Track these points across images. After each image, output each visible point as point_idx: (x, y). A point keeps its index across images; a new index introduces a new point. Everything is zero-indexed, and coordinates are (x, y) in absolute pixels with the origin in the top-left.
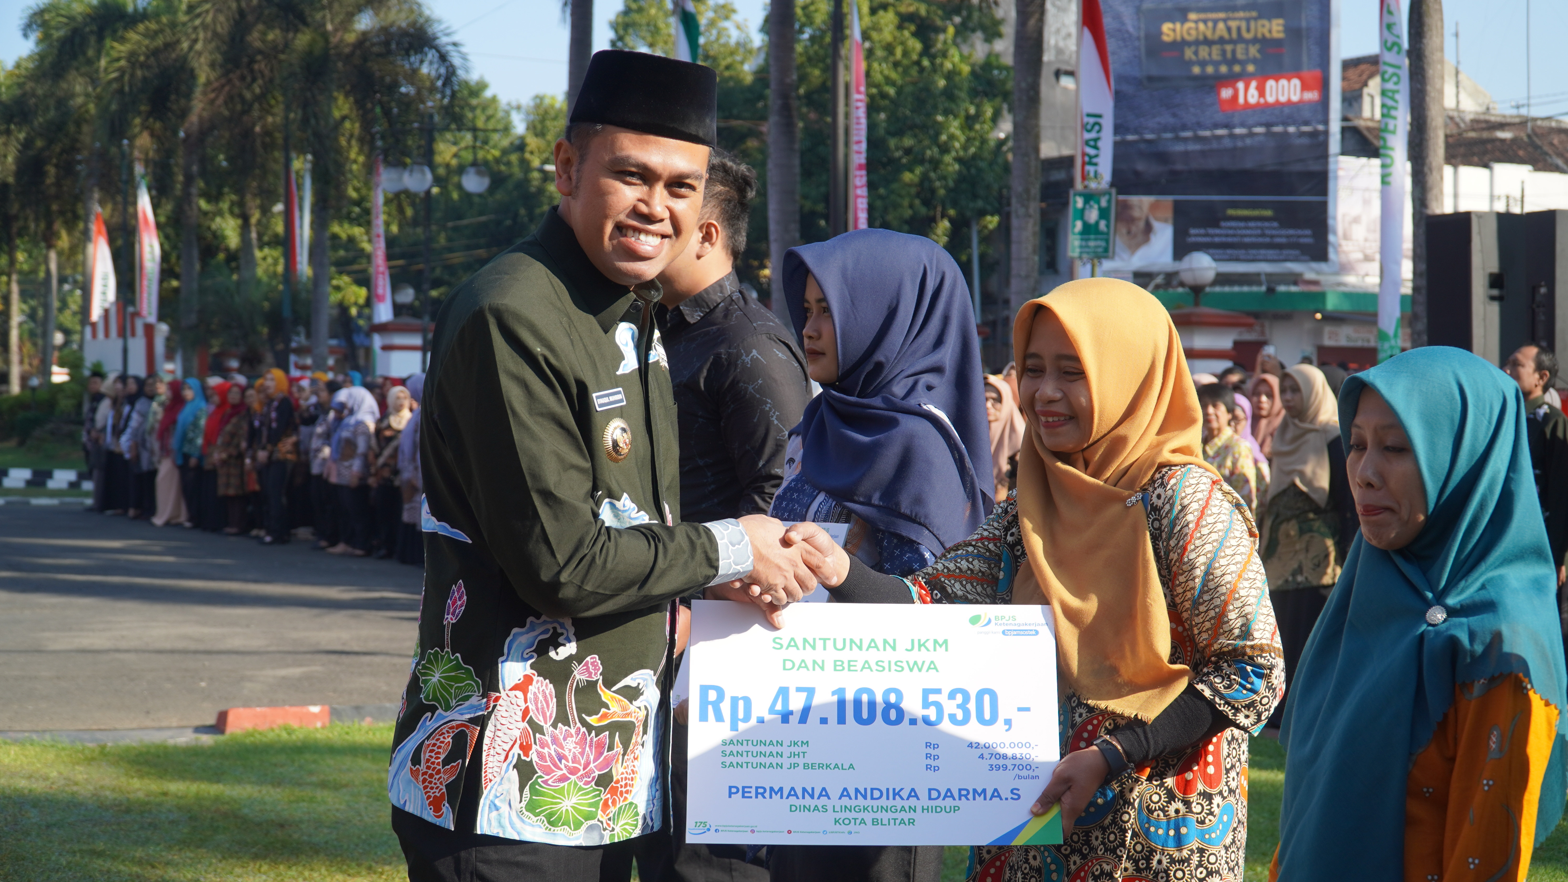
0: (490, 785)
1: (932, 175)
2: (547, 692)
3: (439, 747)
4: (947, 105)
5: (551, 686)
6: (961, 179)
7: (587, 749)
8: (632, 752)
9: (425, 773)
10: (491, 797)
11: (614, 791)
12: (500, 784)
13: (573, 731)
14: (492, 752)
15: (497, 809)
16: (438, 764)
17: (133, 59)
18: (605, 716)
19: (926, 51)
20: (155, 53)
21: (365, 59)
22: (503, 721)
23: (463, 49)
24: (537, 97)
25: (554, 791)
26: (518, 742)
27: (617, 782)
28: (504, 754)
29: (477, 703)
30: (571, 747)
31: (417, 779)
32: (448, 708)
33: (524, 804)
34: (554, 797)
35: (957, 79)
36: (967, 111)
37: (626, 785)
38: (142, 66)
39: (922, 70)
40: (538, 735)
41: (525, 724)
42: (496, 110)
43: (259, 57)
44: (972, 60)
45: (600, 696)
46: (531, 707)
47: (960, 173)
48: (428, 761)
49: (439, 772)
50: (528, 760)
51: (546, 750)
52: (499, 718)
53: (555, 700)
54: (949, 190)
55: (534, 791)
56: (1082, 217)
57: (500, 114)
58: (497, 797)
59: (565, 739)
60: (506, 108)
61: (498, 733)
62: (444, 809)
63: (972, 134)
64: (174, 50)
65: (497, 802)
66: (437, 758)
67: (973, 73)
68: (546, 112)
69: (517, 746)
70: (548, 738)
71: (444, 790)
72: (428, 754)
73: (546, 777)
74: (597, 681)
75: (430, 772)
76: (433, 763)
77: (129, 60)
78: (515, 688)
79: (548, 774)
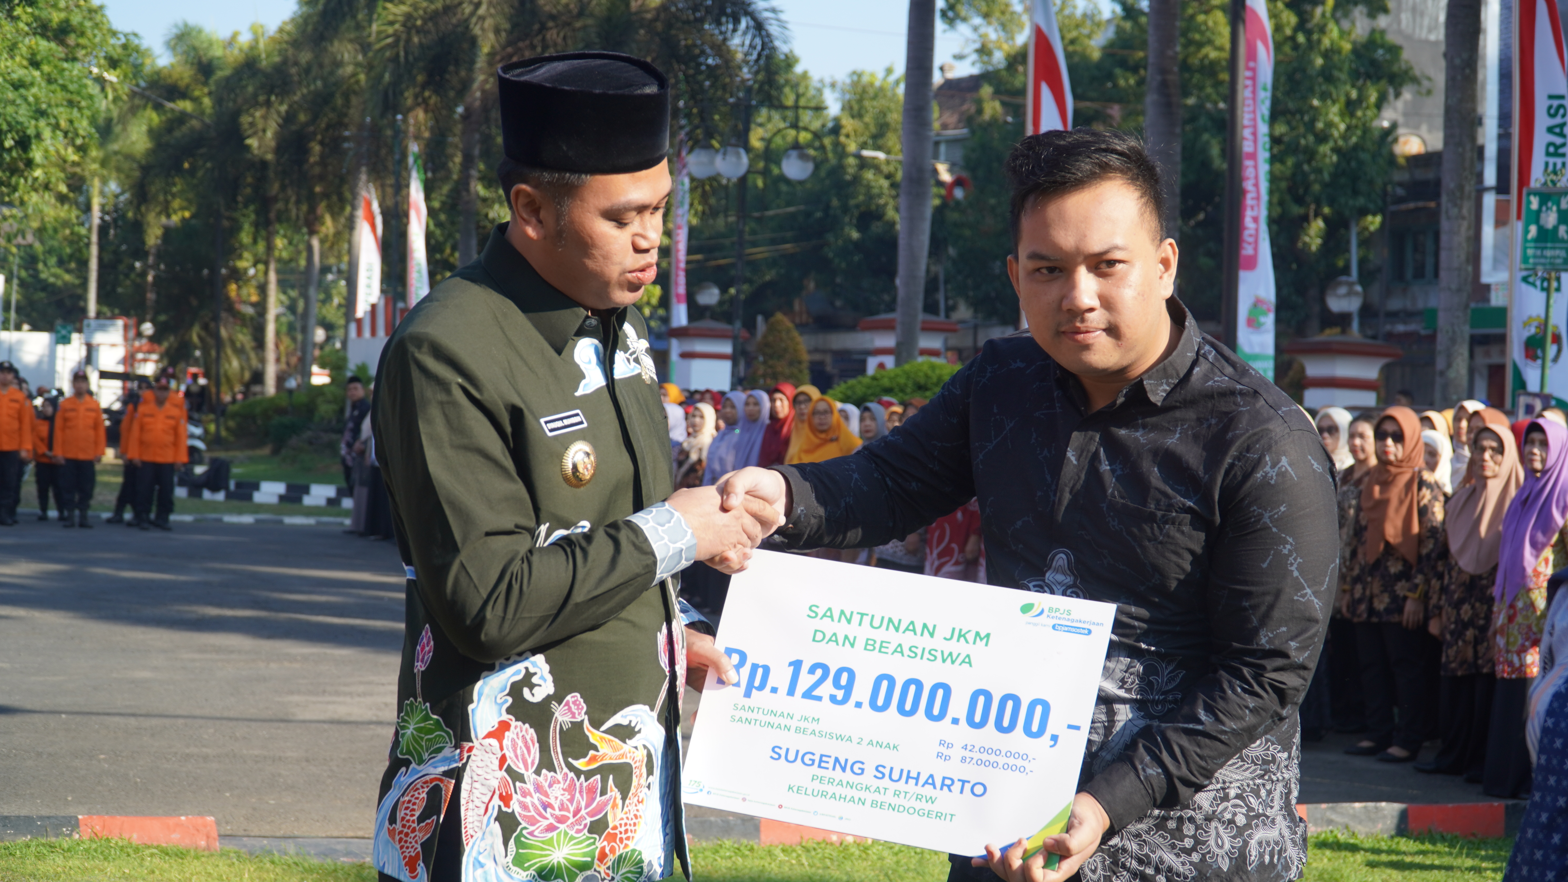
0: (471, 841)
1: (1306, 167)
2: (528, 738)
3: (414, 804)
4: (1324, 87)
5: (532, 731)
6: (1338, 172)
7: (577, 795)
8: (635, 795)
9: (401, 832)
10: (474, 854)
11: (612, 838)
12: (483, 839)
13: (559, 777)
14: (471, 805)
15: (482, 866)
16: (413, 822)
17: (409, 24)
18: (594, 759)
19: (1301, 26)
20: (433, 17)
21: (669, 26)
22: (479, 771)
23: (783, 16)
24: (854, 73)
25: (543, 842)
26: (497, 793)
27: (615, 828)
28: (483, 807)
29: (450, 755)
30: (557, 795)
31: (393, 839)
32: (421, 762)
33: (510, 858)
34: (543, 849)
35: (1336, 58)
36: (1347, 95)
37: (626, 831)
38: (419, 31)
39: (1296, 47)
40: (518, 784)
41: (503, 773)
42: (807, 87)
43: (551, 24)
44: (1353, 36)
45: (587, 738)
46: (508, 755)
47: (1337, 166)
48: (403, 819)
49: (414, 830)
50: (510, 811)
51: (528, 800)
52: (475, 768)
53: (537, 745)
54: (1325, 185)
55: (519, 844)
56: (1537, 221)
57: (812, 92)
58: (480, 853)
59: (550, 786)
60: (819, 85)
61: (476, 785)
62: (419, 869)
63: (1354, 121)
64: (455, 14)
65: (481, 859)
66: (412, 815)
67: (1355, 51)
68: (864, 91)
69: (496, 797)
70: (530, 787)
71: (419, 849)
72: (403, 812)
73: (531, 828)
74: (582, 721)
75: (406, 830)
76: (408, 821)
77: (404, 25)
78: (489, 735)
79: (533, 824)
